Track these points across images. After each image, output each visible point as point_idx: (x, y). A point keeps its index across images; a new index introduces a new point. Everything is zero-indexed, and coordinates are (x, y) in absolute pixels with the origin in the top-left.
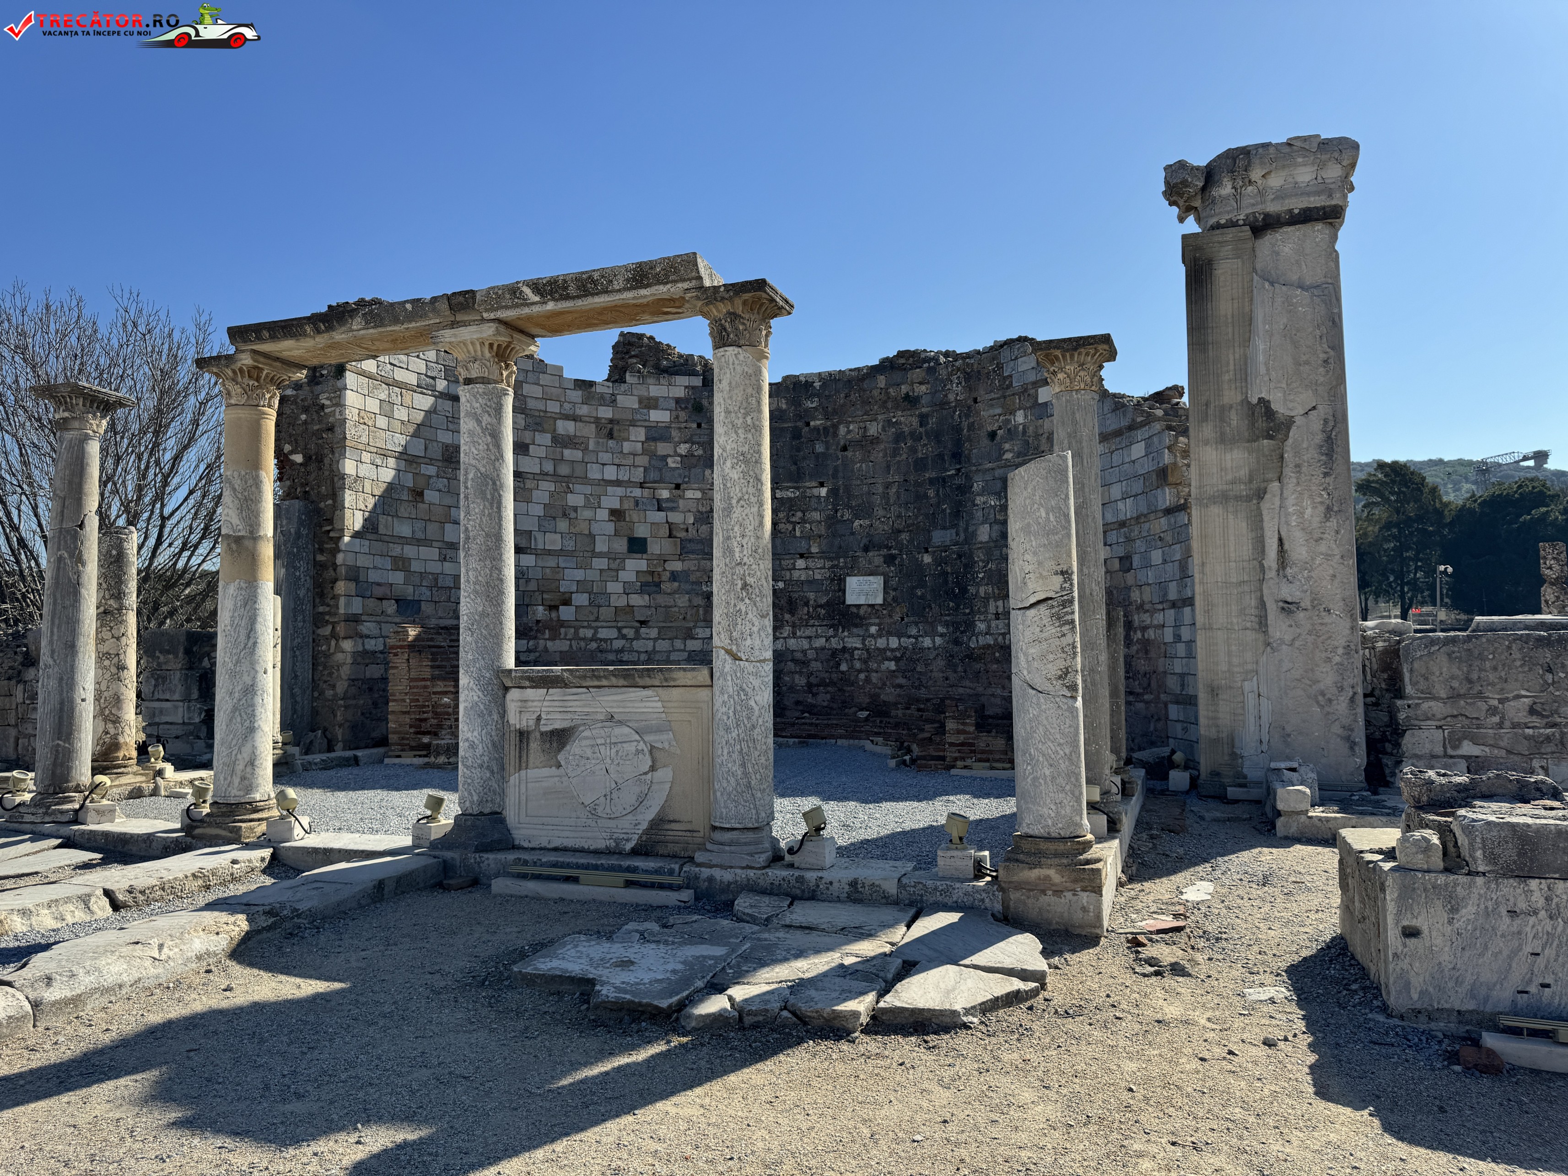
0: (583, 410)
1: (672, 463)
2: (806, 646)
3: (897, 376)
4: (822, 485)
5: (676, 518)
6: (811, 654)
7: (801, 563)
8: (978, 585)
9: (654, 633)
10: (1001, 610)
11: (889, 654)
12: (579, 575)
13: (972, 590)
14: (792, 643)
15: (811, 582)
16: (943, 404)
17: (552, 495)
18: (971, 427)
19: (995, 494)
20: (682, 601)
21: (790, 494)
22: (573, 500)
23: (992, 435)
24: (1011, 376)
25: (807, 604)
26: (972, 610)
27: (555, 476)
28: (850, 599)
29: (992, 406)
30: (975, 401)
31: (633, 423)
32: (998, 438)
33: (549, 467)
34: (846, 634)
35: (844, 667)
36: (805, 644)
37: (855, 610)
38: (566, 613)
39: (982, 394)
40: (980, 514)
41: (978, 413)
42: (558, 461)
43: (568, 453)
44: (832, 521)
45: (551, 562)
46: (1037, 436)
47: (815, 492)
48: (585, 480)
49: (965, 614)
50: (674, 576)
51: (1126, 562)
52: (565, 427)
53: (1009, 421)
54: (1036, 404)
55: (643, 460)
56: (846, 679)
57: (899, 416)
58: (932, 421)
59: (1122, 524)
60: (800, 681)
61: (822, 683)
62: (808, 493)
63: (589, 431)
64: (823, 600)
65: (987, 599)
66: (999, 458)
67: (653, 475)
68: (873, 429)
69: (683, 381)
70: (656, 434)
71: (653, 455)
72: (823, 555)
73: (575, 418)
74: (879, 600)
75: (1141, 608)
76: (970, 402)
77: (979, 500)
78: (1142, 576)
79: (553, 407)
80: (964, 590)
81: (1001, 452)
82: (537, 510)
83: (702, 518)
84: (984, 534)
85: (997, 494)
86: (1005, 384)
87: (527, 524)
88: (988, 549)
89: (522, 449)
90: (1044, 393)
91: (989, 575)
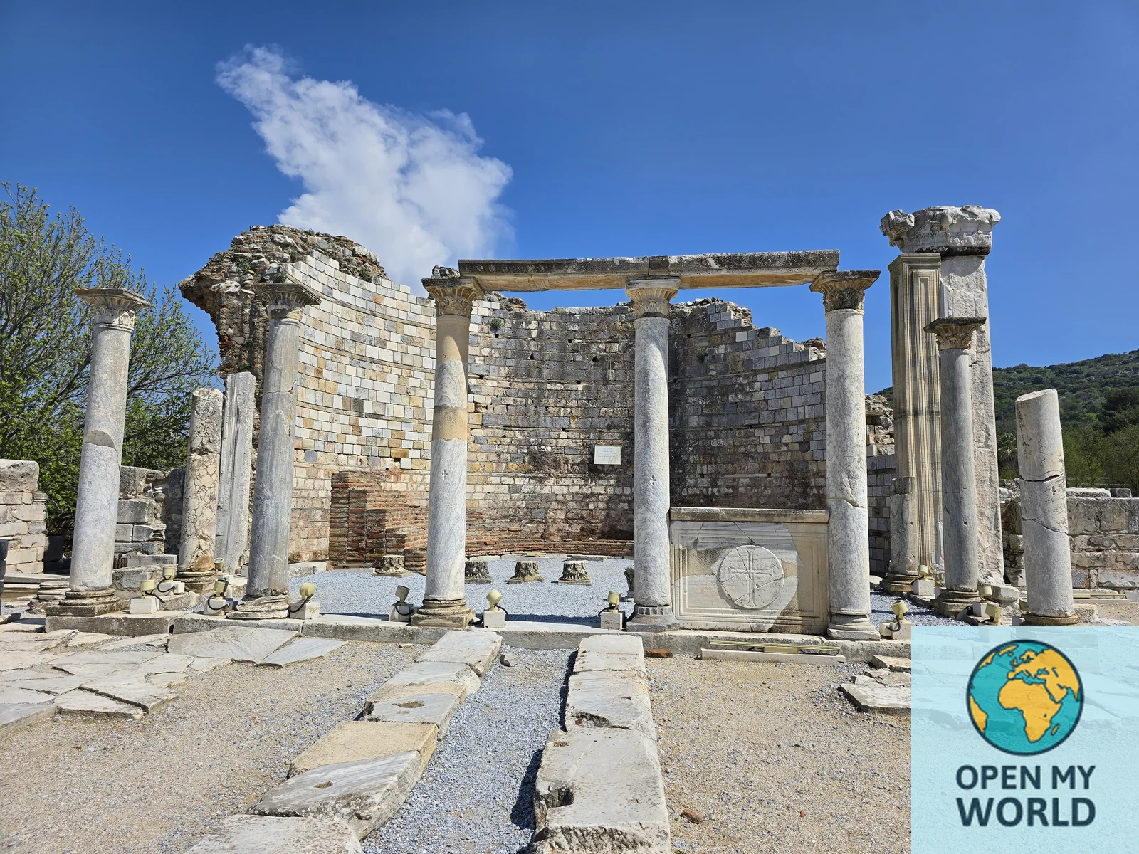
0: (422, 319)
1: (478, 360)
2: (566, 492)
4: (579, 383)
5: (479, 399)
6: (569, 497)
7: (563, 435)
8: (689, 455)
10: (705, 472)
11: (623, 498)
12: (415, 436)
13: (684, 458)
14: (556, 489)
15: (570, 448)
17: (399, 378)
18: (685, 353)
19: (703, 397)
21: (557, 387)
22: (413, 382)
23: (701, 358)
24: (715, 323)
25: (567, 463)
26: (684, 471)
27: (402, 366)
28: (597, 461)
29: (701, 341)
30: (689, 336)
32: (705, 361)
33: (398, 358)
34: (594, 483)
35: (591, 506)
36: (565, 490)
37: (600, 468)
38: (405, 463)
39: (694, 332)
40: (691, 409)
41: (691, 344)
42: (405, 354)
43: (411, 349)
44: (586, 407)
45: (397, 426)
46: (735, 362)
47: (575, 387)
49: (679, 473)
53: (713, 351)
54: (734, 342)
56: (592, 515)
59: (802, 422)
60: (561, 515)
61: (576, 517)
62: (570, 387)
63: (425, 334)
64: (578, 460)
65: (695, 464)
66: (706, 374)
68: (616, 348)
69: (486, 304)
72: (579, 429)
73: (416, 324)
74: (618, 462)
76: (685, 336)
77: (691, 400)
79: (403, 315)
80: (678, 458)
81: (707, 370)
82: (390, 388)
83: (498, 399)
84: (693, 422)
85: (704, 397)
86: (711, 327)
87: (383, 398)
88: (696, 432)
89: (382, 344)
90: (741, 337)
91: (697, 449)
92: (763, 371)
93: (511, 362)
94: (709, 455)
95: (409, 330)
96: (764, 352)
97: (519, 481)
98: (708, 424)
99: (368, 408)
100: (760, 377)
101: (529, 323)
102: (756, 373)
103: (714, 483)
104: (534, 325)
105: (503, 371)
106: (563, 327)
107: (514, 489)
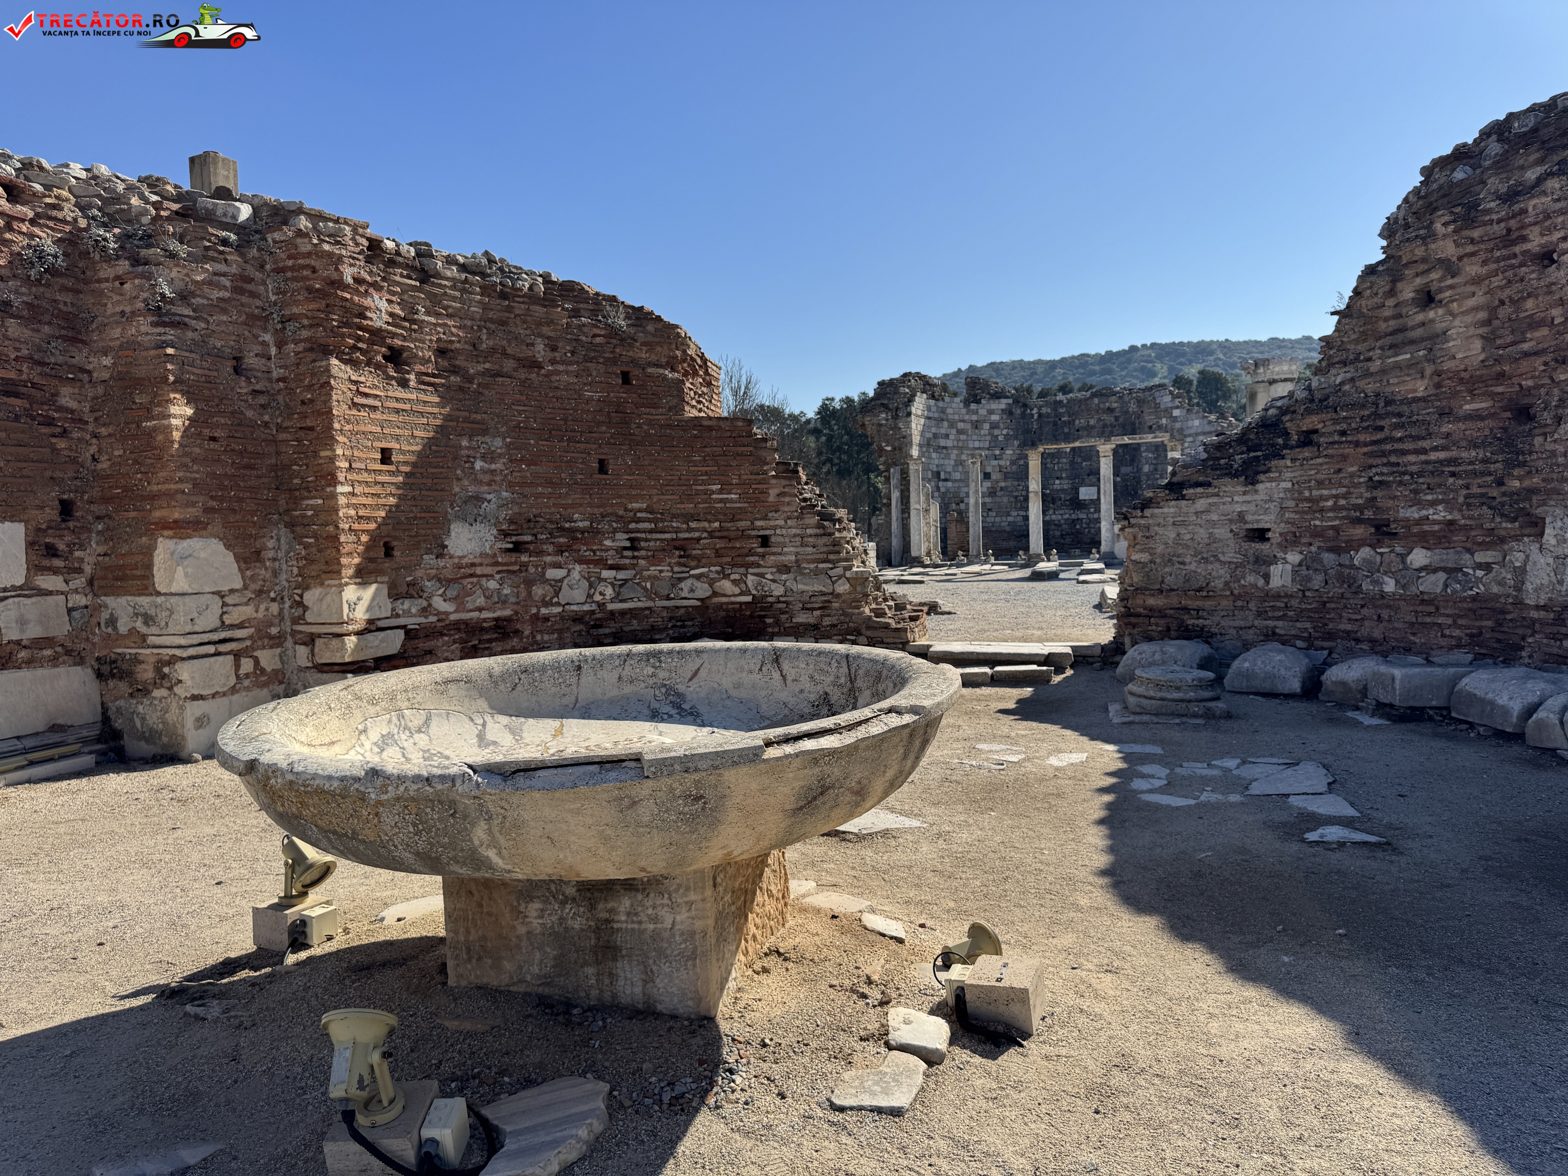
0: (967, 417)
1: (1000, 438)
3: (1104, 399)
5: (1002, 463)
6: (1060, 522)
7: (1057, 482)
8: (1142, 491)
9: (994, 514)
13: (1139, 493)
14: (1054, 517)
15: (1063, 490)
16: (1127, 412)
17: (957, 455)
18: (1140, 423)
20: (1005, 500)
22: (964, 457)
23: (1150, 428)
24: (1158, 403)
25: (1061, 500)
27: (958, 447)
28: (1081, 497)
29: (1149, 415)
30: (1142, 412)
31: (985, 421)
32: (1152, 429)
33: (955, 443)
34: (1079, 512)
35: (1078, 527)
36: (1060, 517)
37: (1083, 502)
38: (963, 506)
39: (1146, 410)
40: (1143, 461)
41: (1142, 418)
42: (958, 440)
43: (962, 436)
44: (1072, 463)
45: (957, 485)
46: (1171, 430)
48: (968, 448)
50: (1002, 489)
52: (961, 425)
53: (1157, 422)
54: (1171, 416)
55: (988, 438)
56: (1078, 532)
57: (1105, 417)
58: (1121, 420)
60: (1058, 533)
61: (1068, 534)
63: (969, 426)
64: (1069, 498)
67: (993, 444)
68: (1092, 422)
69: (1004, 401)
70: (994, 426)
71: (992, 435)
72: (1068, 478)
73: (963, 421)
74: (1095, 498)
76: (1138, 413)
77: (1144, 454)
79: (956, 417)
80: (1136, 493)
82: (952, 462)
83: (1013, 463)
85: (1153, 453)
86: (1156, 406)
87: (949, 469)
88: (1148, 475)
89: (947, 436)
90: (1175, 414)
92: (1190, 435)
93: (1021, 437)
96: (1190, 423)
98: (1156, 470)
99: (942, 476)
100: (1189, 439)
101: (1032, 409)
102: (1186, 436)
104: (1035, 411)
105: (1016, 443)
106: (1055, 409)
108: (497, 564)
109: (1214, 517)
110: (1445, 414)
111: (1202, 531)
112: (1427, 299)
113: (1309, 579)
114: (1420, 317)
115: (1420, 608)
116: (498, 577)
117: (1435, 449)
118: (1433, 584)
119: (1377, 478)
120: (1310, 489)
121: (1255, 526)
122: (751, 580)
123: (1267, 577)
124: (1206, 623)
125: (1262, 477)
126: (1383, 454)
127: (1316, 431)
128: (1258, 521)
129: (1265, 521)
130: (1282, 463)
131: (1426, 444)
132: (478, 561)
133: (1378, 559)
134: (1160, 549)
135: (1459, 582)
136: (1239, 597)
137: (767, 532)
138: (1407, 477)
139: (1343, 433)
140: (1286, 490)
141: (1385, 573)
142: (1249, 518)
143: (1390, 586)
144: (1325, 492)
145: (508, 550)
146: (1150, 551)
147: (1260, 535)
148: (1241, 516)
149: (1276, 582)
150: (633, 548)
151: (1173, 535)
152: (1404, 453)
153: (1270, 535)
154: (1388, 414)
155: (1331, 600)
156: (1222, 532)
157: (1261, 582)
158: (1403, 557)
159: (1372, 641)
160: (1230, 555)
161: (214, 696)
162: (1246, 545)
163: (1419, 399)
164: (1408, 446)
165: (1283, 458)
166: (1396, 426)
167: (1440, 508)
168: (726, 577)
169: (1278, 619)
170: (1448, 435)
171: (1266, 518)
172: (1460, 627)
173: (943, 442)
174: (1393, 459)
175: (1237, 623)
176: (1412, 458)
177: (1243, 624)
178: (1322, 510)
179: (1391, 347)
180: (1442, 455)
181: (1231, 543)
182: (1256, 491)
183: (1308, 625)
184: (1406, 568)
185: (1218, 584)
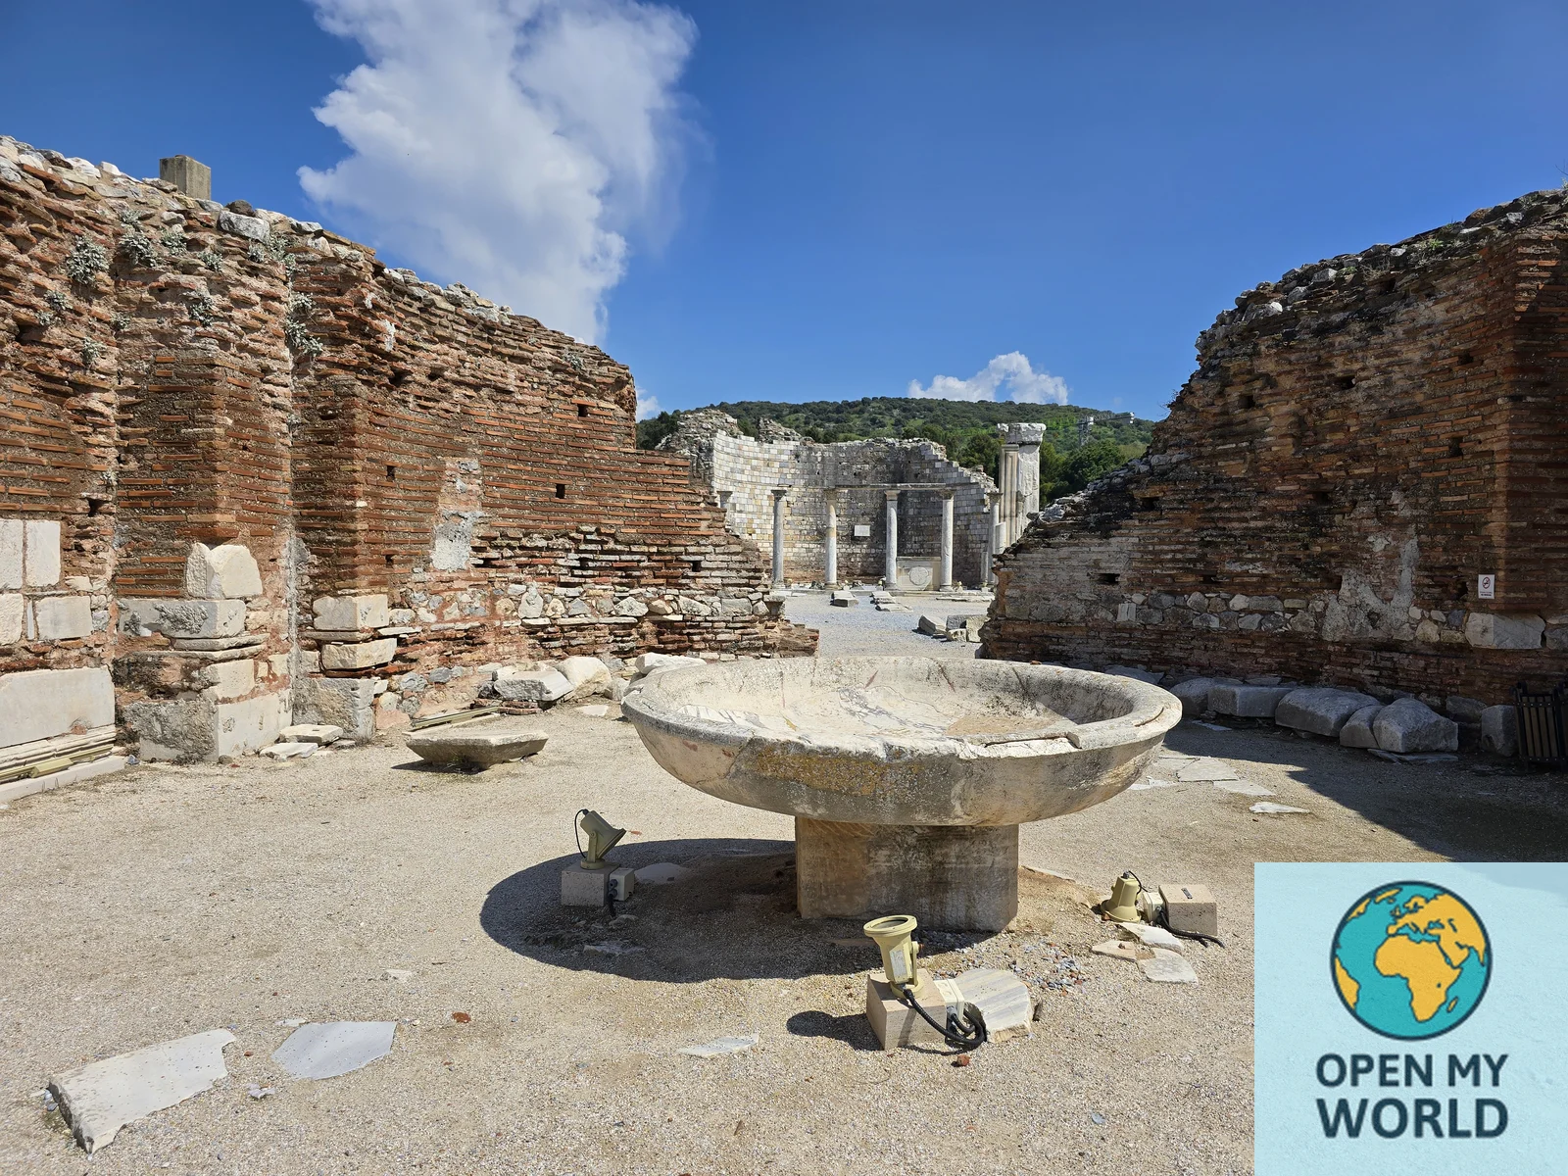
1: (788, 477)
4: (846, 488)
5: (789, 499)
6: (840, 555)
8: (909, 531)
10: (917, 540)
11: (871, 555)
12: (757, 521)
13: (906, 532)
15: (841, 526)
16: (897, 461)
17: (750, 490)
18: (908, 472)
19: (917, 498)
20: (791, 532)
23: (916, 476)
24: (925, 455)
25: (839, 535)
26: (905, 538)
27: (751, 482)
28: (856, 534)
29: (917, 465)
34: (855, 547)
35: (854, 560)
37: (858, 538)
40: (910, 504)
46: (935, 479)
48: (760, 484)
49: (903, 541)
50: (789, 523)
51: (967, 527)
53: (923, 471)
54: (935, 467)
55: (778, 475)
56: (853, 565)
57: (878, 464)
58: (892, 468)
59: (967, 514)
62: (841, 491)
63: (761, 463)
64: (845, 534)
65: (912, 536)
67: (782, 481)
68: (868, 468)
69: (792, 443)
70: (783, 465)
71: (781, 473)
72: (846, 516)
74: (869, 535)
75: (972, 542)
76: (908, 462)
77: (910, 499)
78: (973, 532)
79: (751, 455)
84: (911, 512)
86: (922, 458)
88: (912, 518)
89: (742, 472)
90: (938, 465)
91: (913, 527)
92: (950, 485)
93: (807, 477)
94: (919, 530)
95: (754, 463)
96: (949, 475)
97: (812, 546)
101: (816, 452)
103: (922, 547)
104: (819, 454)
105: (802, 482)
106: (836, 455)
107: (809, 550)
108: (469, 579)
109: (1075, 563)
110: (1263, 492)
111: (1064, 573)
112: (1249, 402)
113: (1150, 616)
114: (1244, 416)
115: (1239, 641)
116: (470, 590)
117: (1255, 518)
118: (1250, 623)
119: (1208, 539)
120: (1153, 544)
121: (1108, 572)
122: (682, 600)
123: (1115, 613)
124: (1065, 648)
125: (1114, 533)
126: (1213, 520)
127: (1157, 499)
128: (1110, 568)
129: (1115, 568)
130: (1130, 522)
131: (1247, 515)
132: (455, 575)
133: (1206, 601)
134: (1029, 587)
135: (1271, 622)
136: (1092, 629)
137: (698, 558)
138: (1232, 539)
139: (1181, 502)
140: (1134, 544)
141: (1212, 613)
142: (1103, 565)
143: (1215, 623)
144: (1166, 548)
145: (477, 566)
146: (1022, 588)
147: (1111, 579)
148: (1096, 564)
149: (1122, 618)
150: (581, 568)
151: (1040, 576)
152: (1230, 520)
153: (1119, 579)
154: (1217, 489)
155: (1167, 633)
156: (1081, 576)
157: (1110, 617)
158: (1226, 601)
159: (1201, 667)
160: (1086, 594)
161: (238, 699)
162: (1099, 587)
163: (1242, 479)
164: (1234, 515)
165: (1131, 518)
166: (1224, 499)
167: (1258, 564)
168: (661, 597)
169: (1122, 646)
170: (1264, 509)
171: (1117, 566)
172: (1271, 656)
173: (738, 477)
174: (1220, 524)
175: (1090, 650)
176: (1236, 525)
177: (1094, 650)
178: (1161, 562)
179: (1221, 437)
180: (1260, 524)
181: (1087, 584)
182: (1109, 544)
183: (1148, 652)
184: (1229, 609)
185: (1076, 617)
